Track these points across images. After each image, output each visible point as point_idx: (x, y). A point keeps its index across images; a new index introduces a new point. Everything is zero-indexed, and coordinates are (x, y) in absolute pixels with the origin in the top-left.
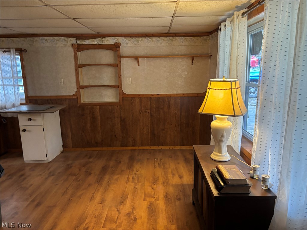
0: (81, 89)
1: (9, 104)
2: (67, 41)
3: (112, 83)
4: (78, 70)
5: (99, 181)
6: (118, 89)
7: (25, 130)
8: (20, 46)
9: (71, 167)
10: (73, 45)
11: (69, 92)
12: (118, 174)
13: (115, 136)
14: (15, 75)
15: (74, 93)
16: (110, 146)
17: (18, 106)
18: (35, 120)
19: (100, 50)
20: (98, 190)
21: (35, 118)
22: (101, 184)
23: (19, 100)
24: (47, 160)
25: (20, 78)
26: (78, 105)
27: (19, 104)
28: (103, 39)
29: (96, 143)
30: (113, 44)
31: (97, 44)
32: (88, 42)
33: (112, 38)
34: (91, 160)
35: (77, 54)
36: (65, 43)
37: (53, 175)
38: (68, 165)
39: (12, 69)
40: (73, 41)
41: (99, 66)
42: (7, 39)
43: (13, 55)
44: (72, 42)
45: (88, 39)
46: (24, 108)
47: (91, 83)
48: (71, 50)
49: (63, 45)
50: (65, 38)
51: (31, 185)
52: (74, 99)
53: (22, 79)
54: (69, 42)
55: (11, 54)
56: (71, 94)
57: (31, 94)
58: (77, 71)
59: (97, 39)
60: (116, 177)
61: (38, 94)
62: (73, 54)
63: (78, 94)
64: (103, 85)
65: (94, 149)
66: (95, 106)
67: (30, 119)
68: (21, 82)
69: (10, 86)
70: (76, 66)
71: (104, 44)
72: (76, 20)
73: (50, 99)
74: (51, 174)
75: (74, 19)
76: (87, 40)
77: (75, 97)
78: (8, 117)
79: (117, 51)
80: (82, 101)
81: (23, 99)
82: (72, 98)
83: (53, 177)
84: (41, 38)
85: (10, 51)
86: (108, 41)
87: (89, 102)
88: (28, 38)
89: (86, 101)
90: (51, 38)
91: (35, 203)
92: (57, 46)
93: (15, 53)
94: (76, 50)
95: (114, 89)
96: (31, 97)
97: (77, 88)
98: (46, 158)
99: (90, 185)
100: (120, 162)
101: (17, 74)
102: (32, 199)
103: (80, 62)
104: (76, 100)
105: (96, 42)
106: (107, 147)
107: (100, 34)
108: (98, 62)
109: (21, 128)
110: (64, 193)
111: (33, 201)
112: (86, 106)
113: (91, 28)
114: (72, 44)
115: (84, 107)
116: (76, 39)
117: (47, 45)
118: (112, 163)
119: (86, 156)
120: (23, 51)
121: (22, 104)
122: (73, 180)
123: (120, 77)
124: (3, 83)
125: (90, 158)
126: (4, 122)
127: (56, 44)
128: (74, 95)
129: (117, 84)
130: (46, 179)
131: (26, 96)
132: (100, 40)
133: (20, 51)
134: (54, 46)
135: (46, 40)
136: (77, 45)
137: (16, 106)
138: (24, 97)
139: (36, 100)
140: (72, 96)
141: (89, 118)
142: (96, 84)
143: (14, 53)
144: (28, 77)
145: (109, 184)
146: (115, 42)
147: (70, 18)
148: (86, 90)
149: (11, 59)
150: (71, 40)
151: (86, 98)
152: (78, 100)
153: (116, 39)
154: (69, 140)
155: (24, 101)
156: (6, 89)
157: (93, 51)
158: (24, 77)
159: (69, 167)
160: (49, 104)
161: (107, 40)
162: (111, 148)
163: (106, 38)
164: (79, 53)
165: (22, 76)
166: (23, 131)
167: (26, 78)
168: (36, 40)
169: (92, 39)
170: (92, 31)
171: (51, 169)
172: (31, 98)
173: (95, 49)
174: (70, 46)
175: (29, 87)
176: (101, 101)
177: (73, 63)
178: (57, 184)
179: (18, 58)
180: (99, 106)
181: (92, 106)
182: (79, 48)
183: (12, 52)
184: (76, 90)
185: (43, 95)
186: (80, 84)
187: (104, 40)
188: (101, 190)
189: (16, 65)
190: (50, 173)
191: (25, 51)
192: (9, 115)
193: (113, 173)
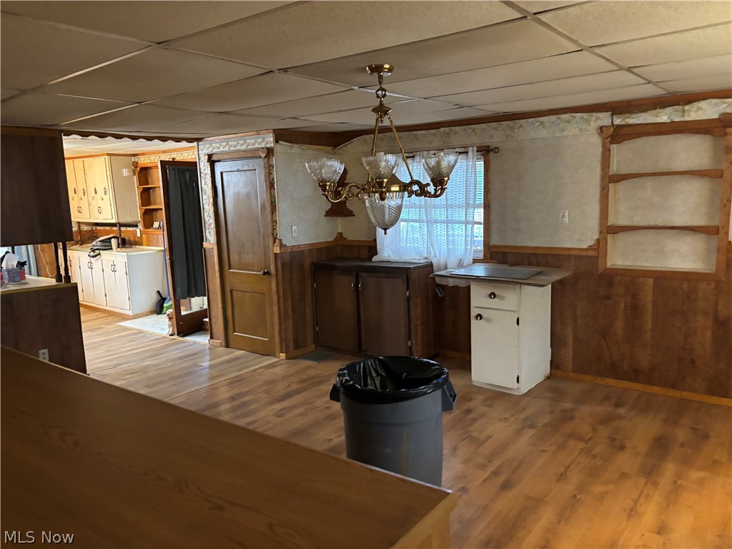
0: (609, 235)
1: (452, 262)
2: (588, 122)
3: (699, 221)
4: (608, 186)
5: (650, 472)
6: (717, 236)
7: (479, 316)
8: (487, 141)
9: (572, 418)
10: (603, 128)
11: (579, 240)
12: (701, 469)
13: (693, 362)
14: (471, 202)
15: (592, 243)
16: (674, 386)
17: (469, 265)
18: (502, 298)
19: (672, 137)
20: (648, 495)
21: (503, 295)
22: (656, 484)
23: (472, 252)
24: (518, 388)
25: (478, 206)
26: (599, 272)
27: (471, 261)
28: (686, 108)
29: (634, 370)
30: (716, 116)
31: (668, 121)
32: (642, 118)
33: (715, 101)
34: (621, 411)
35: (609, 150)
36: (583, 127)
37: (531, 427)
38: (565, 411)
39: (466, 188)
40: (604, 119)
41: (664, 178)
42: (464, 127)
43: (471, 160)
44: (600, 123)
45: (642, 112)
46: (480, 271)
47: (638, 220)
48: (596, 141)
49: (577, 132)
50: (585, 115)
51: (489, 437)
52: (590, 257)
53: (482, 210)
54: (592, 123)
55: (469, 158)
56: (585, 246)
57: (495, 241)
58: (606, 190)
59: (669, 110)
60: (696, 475)
61: (510, 242)
62: (599, 150)
63: (600, 245)
64: (669, 225)
65: (626, 384)
66: (641, 279)
67: (493, 295)
68: (479, 215)
69: (459, 222)
70: (603, 178)
71: (687, 118)
72: (635, 70)
73: (535, 254)
74: (529, 424)
75: (629, 70)
76: (641, 114)
77: (592, 253)
78: (447, 286)
79: (726, 134)
80: (609, 264)
81: (479, 251)
82: (584, 253)
83: (532, 432)
84: (530, 120)
85: (467, 152)
86: (700, 112)
87: (628, 266)
88: (504, 123)
89: (618, 264)
90: (553, 118)
91: (501, 479)
92: (565, 133)
93: (477, 155)
94: (609, 139)
95: (705, 236)
96: (495, 247)
97: (601, 232)
98: (516, 385)
99: (623, 475)
100: (706, 437)
101: (475, 199)
102: (494, 468)
103: (614, 168)
104: (594, 260)
105: (664, 116)
106: (665, 387)
107: (679, 94)
108: (662, 166)
109: (474, 312)
110: (561, 477)
111: (495, 473)
112: (618, 277)
113: (661, 85)
114: (601, 128)
115: (611, 277)
116: (612, 115)
117: (543, 133)
118: (681, 434)
119: (607, 398)
120: (492, 150)
121: (475, 261)
122: (581, 452)
123: (725, 205)
124: (447, 217)
125: (617, 405)
126: (440, 296)
127: (563, 130)
128: (590, 248)
129: (715, 223)
130: (519, 432)
131: (484, 246)
132: (676, 111)
133: (486, 152)
134: (558, 134)
135: (542, 123)
136: (612, 129)
137: (465, 265)
138: (481, 247)
139: (504, 254)
140: (586, 250)
141: (622, 306)
142: (652, 223)
143: (473, 155)
144: (494, 206)
145: (676, 488)
146: (723, 112)
147: (621, 68)
148: (622, 237)
149: (467, 169)
150: (598, 118)
151: (620, 256)
152: (600, 261)
153: (727, 103)
154: (568, 353)
155: (481, 256)
156: (451, 229)
157: (652, 139)
158: (487, 206)
159: (568, 416)
160: (530, 264)
161: (699, 109)
162: (677, 394)
163: (696, 104)
164: (614, 148)
165: (483, 202)
166: (477, 317)
167: (489, 207)
168: (521, 126)
169: (655, 109)
170: (661, 91)
171: (528, 412)
172: (494, 250)
173: (661, 133)
174: (595, 132)
175: (494, 227)
176: (659, 266)
177: (598, 171)
178: (543, 451)
179: (480, 165)
180: (652, 280)
181: (633, 278)
182: (616, 136)
183: (470, 154)
184: (596, 236)
185: (520, 245)
186: (607, 222)
187: (688, 110)
188: (657, 497)
189: (475, 181)
190: (526, 420)
191: (496, 150)
192: (451, 282)
193: (686, 462)
